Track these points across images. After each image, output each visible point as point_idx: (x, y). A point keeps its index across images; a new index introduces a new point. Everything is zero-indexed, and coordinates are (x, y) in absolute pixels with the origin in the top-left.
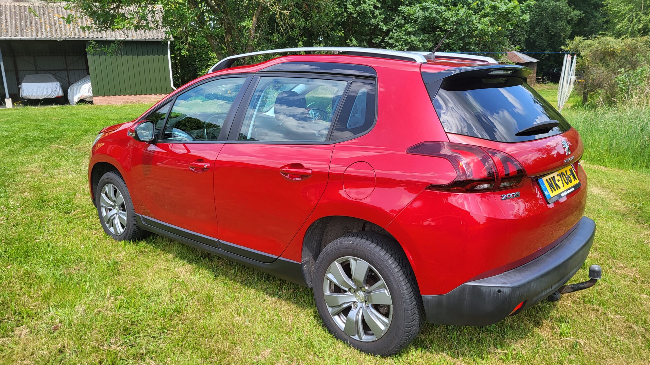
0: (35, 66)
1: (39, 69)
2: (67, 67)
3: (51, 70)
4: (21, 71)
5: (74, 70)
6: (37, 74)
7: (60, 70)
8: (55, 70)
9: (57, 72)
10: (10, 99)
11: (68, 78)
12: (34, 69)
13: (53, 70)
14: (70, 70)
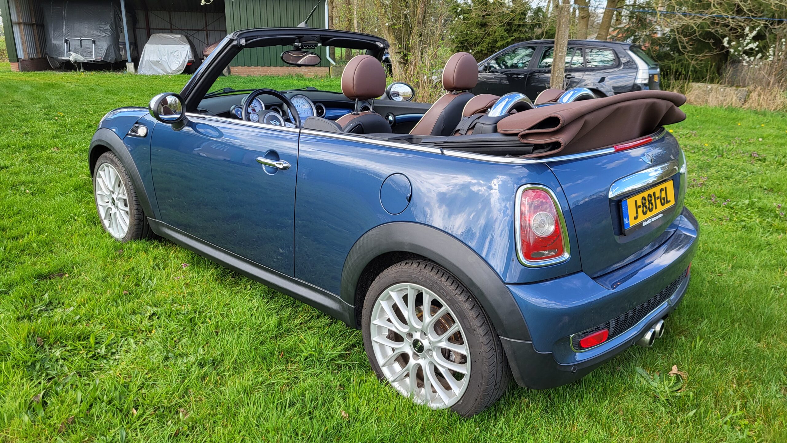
0: (171, 23)
1: (175, 28)
2: (206, 26)
3: (188, 30)
4: (154, 29)
5: (215, 31)
6: (172, 33)
7: (198, 30)
8: (193, 30)
9: (194, 32)
10: (133, 63)
11: (208, 40)
12: (169, 28)
13: (190, 30)
14: (210, 31)
